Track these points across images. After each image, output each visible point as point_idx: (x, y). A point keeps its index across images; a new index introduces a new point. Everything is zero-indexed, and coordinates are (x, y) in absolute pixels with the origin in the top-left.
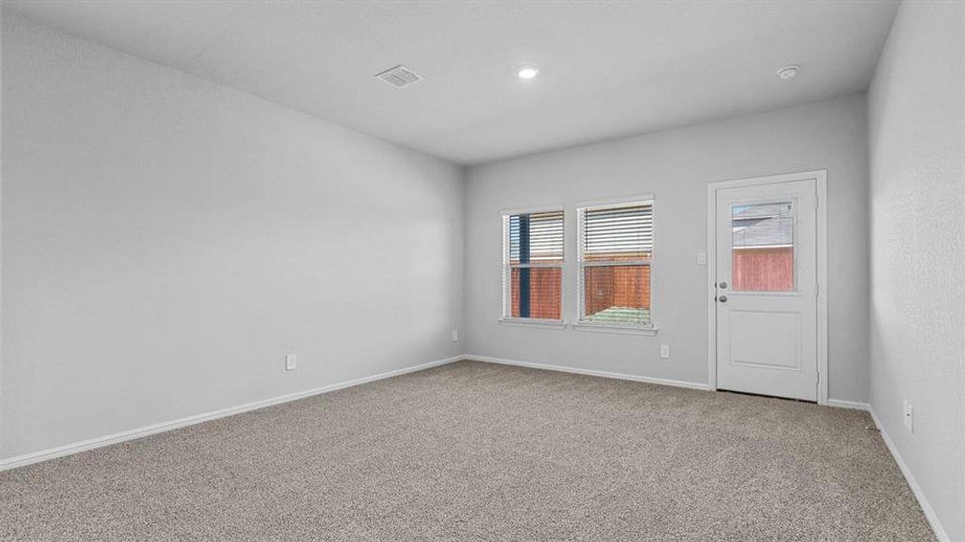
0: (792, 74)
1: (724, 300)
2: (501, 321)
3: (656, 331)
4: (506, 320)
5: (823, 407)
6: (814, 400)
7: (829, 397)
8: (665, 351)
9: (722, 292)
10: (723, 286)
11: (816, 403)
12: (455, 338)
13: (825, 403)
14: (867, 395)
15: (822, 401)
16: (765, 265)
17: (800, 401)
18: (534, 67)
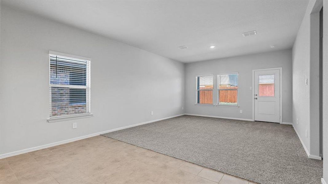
0: (274, 47)
1: (256, 99)
2: (195, 105)
3: (239, 107)
4: (196, 104)
5: (281, 124)
6: (279, 122)
7: (282, 122)
8: (241, 112)
9: (256, 97)
10: (256, 95)
11: (279, 123)
12: (183, 109)
13: (282, 123)
14: (292, 121)
15: (281, 123)
16: (266, 89)
17: (276, 123)
18: (214, 46)
